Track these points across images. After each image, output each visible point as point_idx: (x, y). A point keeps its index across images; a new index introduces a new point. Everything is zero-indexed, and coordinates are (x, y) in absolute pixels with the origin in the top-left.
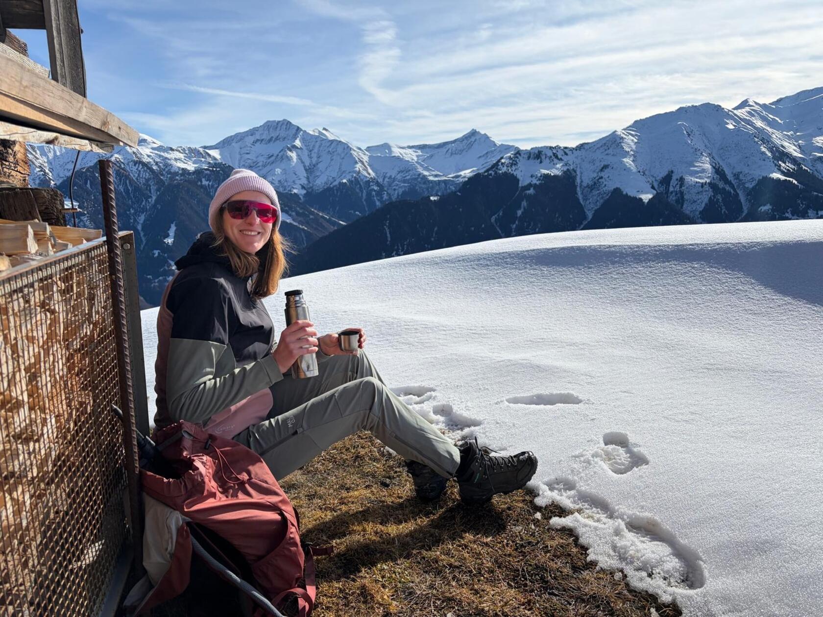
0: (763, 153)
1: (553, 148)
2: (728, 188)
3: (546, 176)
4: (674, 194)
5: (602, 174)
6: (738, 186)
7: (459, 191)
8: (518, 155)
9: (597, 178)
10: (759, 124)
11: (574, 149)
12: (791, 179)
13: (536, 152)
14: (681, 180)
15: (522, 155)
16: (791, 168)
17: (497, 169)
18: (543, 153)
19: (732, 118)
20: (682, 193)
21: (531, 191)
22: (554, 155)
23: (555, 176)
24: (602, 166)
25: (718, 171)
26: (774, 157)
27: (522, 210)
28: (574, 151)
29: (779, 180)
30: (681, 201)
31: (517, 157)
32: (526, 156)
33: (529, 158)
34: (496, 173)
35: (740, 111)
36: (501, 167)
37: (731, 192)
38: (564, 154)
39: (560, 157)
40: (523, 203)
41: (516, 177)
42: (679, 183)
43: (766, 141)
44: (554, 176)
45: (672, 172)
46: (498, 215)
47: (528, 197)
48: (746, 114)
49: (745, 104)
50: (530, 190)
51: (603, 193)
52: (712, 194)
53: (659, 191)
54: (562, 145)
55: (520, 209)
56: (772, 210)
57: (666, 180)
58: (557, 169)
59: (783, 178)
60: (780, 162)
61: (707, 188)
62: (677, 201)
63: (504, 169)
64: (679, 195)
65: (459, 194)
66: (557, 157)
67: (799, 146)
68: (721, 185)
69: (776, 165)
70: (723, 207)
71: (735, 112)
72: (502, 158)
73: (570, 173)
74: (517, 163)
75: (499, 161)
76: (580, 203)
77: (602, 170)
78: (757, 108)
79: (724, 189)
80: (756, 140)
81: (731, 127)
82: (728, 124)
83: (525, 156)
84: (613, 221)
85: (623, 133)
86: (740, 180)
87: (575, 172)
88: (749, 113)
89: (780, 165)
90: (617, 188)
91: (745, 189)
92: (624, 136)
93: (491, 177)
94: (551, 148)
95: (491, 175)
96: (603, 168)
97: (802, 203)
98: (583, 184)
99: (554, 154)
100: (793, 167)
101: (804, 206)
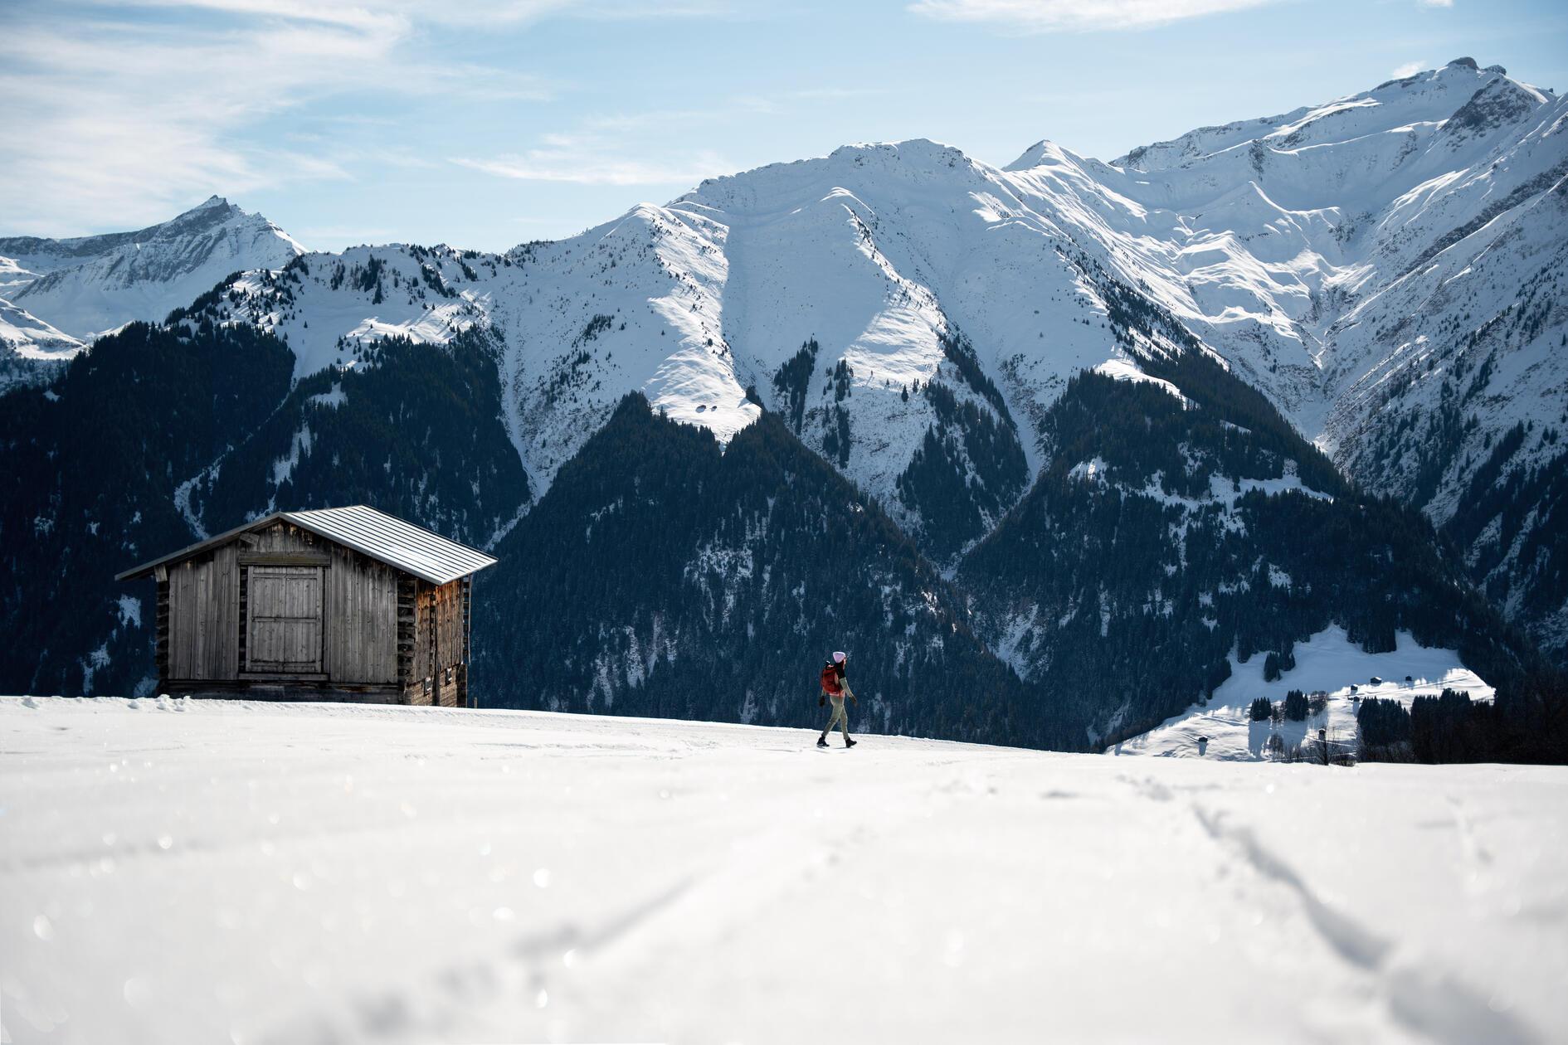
0: (1083, 301)
1: (424, 252)
2: (981, 402)
3: (393, 348)
4: (819, 419)
5: (589, 347)
6: (1016, 399)
7: (55, 388)
8: (296, 271)
9: (571, 361)
10: (1076, 215)
11: (498, 259)
12: (1161, 382)
13: (365, 263)
14: (842, 373)
15: (312, 270)
16: (1167, 350)
17: (213, 312)
18: (386, 267)
19: (995, 191)
20: (843, 416)
21: (335, 397)
22: (427, 278)
23: (427, 349)
24: (590, 319)
25: (957, 351)
26: (1116, 315)
27: (295, 460)
28: (500, 267)
29: (1127, 384)
30: (840, 443)
31: (295, 279)
32: (328, 274)
33: (337, 281)
34: (206, 326)
35: (1021, 173)
36: (231, 307)
37: (990, 418)
38: (461, 274)
39: (446, 283)
40: (297, 436)
41: (284, 345)
42: (835, 383)
43: (1091, 265)
44: (420, 346)
45: (814, 346)
46: (204, 481)
47: (321, 419)
48: (1040, 185)
49: (1034, 156)
50: (328, 390)
51: (587, 409)
52: (936, 423)
53: (769, 409)
54: (459, 246)
55: (288, 459)
56: (1109, 474)
57: (796, 374)
58: (433, 322)
59: (1138, 376)
60: (1132, 331)
61: (917, 401)
62: (829, 443)
63: (238, 316)
64: (835, 423)
65: (51, 395)
66: (436, 284)
67: (1192, 288)
68: (962, 393)
69: (1119, 338)
70: (970, 465)
71: (1009, 176)
72: (236, 277)
73: (482, 340)
74: (290, 296)
75: (221, 287)
76: (507, 444)
77: (588, 333)
78: (1070, 169)
79: (969, 406)
80: (1063, 258)
81: (990, 216)
82: (980, 206)
83: (321, 276)
84: (612, 507)
85: (663, 216)
86: (1019, 382)
87: (499, 335)
88: (1049, 182)
89: (1132, 337)
90: (633, 393)
91: (1034, 409)
92: (666, 226)
93: (185, 340)
94: (417, 252)
95: (186, 331)
96: (591, 327)
97: (1192, 456)
98: (522, 377)
99: (427, 273)
100: (1172, 346)
101: (1198, 463)
